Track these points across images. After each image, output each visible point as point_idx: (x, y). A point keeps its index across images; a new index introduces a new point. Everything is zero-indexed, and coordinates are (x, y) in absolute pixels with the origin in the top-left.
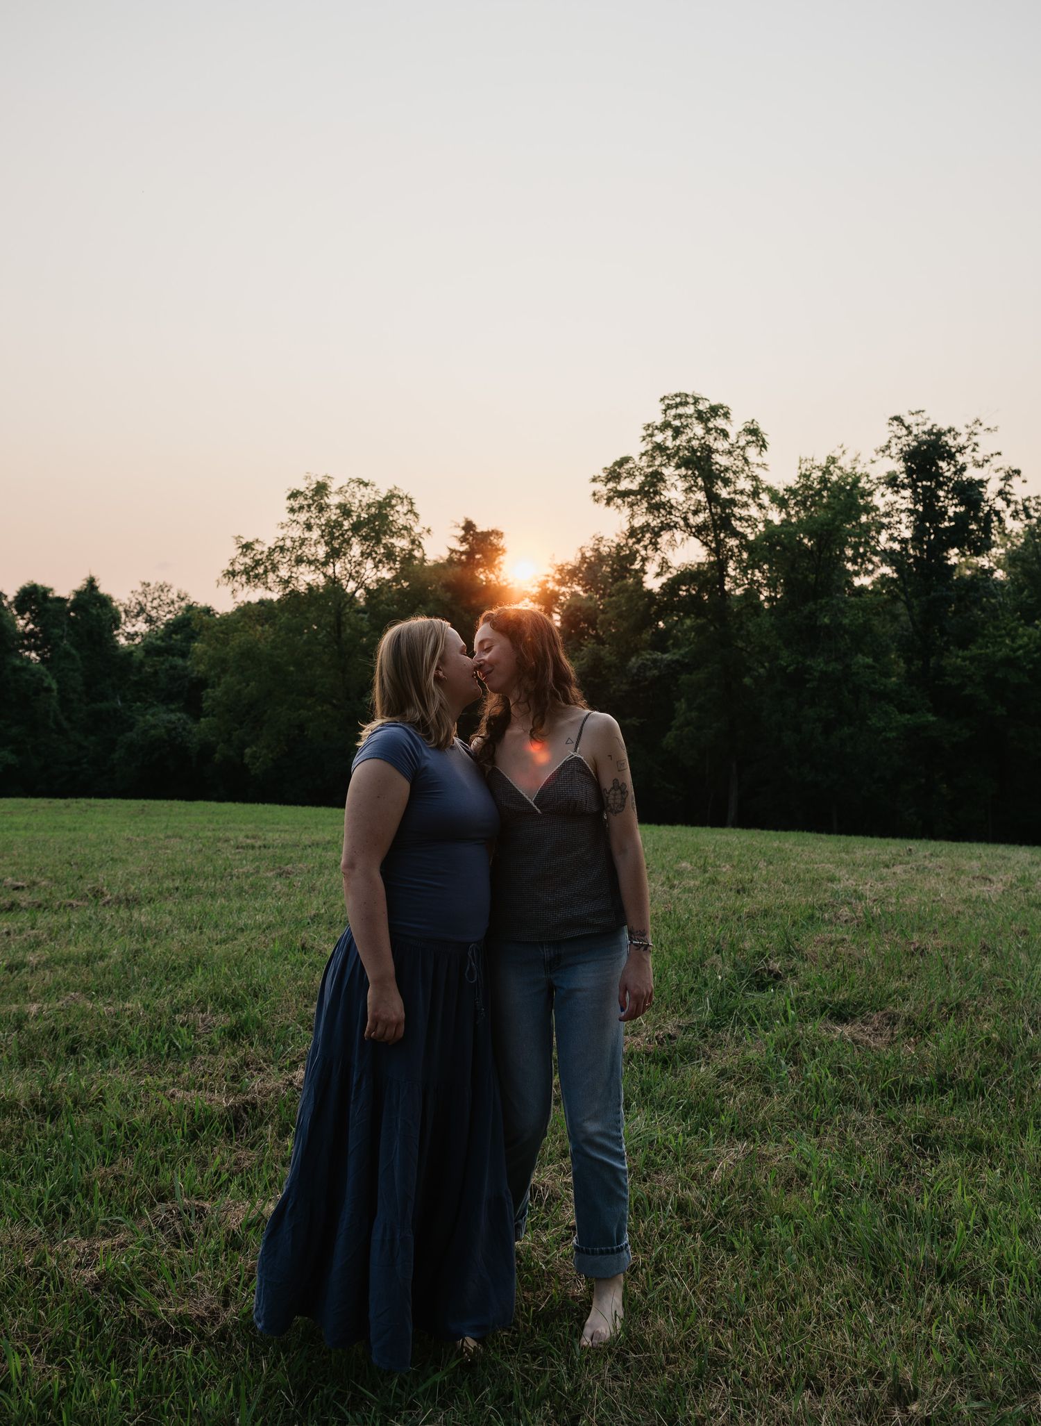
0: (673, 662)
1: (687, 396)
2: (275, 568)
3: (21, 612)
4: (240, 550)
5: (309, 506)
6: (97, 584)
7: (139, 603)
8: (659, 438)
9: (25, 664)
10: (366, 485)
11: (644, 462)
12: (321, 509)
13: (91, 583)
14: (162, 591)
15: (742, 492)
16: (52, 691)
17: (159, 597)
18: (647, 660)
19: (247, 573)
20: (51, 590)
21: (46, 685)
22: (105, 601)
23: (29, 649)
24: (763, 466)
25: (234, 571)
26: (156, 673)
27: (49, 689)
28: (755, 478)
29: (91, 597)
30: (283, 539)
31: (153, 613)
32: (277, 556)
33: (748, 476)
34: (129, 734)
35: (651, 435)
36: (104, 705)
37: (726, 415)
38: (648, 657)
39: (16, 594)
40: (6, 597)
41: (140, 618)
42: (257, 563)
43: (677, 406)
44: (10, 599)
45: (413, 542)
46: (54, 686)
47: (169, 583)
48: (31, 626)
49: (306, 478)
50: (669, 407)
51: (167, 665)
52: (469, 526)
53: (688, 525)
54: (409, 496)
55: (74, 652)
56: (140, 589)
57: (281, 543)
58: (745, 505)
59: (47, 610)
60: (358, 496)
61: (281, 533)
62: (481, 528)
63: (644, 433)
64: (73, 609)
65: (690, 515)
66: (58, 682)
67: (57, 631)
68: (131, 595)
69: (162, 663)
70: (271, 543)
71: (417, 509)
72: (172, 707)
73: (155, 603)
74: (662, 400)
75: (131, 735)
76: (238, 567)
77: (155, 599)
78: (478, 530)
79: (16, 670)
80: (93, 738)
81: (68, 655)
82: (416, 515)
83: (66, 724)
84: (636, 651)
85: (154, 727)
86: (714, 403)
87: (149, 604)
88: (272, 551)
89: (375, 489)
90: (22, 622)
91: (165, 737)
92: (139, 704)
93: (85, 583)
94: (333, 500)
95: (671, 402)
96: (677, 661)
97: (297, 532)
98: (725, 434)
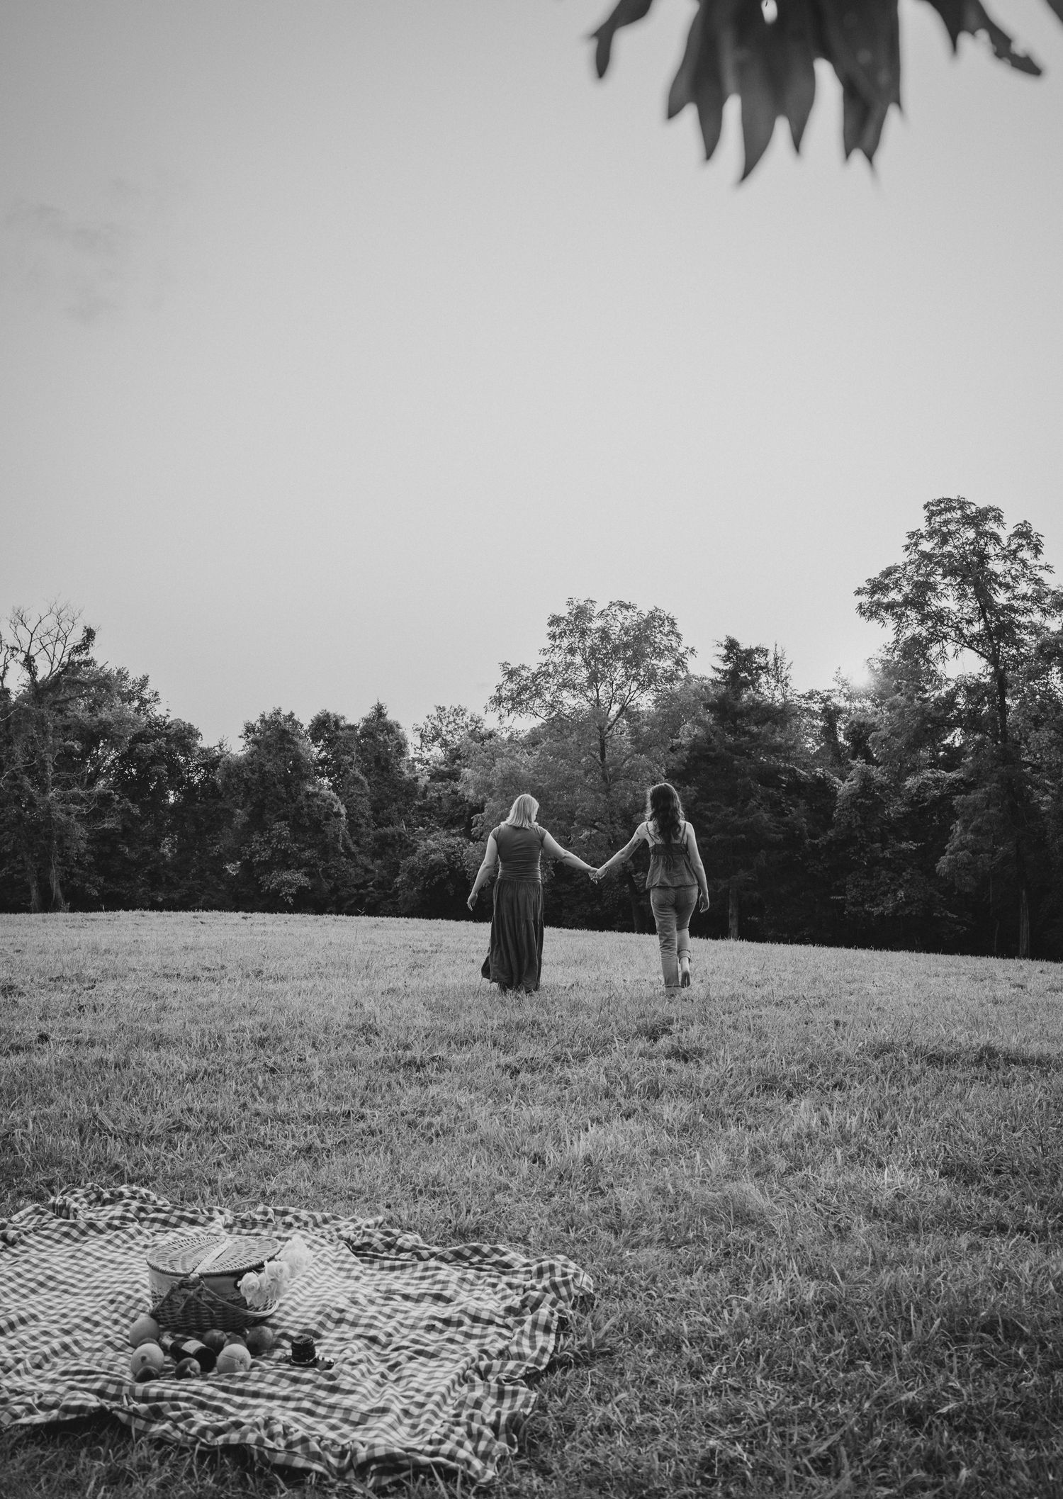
0: (956, 781)
1: (951, 500)
2: (539, 694)
3: (315, 739)
4: (506, 677)
5: (571, 631)
6: (385, 711)
7: (434, 728)
8: (926, 546)
9: (317, 790)
10: (627, 607)
11: (910, 569)
12: (583, 633)
13: (379, 712)
14: (457, 714)
15: (1024, 597)
16: (341, 816)
17: (454, 721)
18: (928, 779)
19: (513, 699)
20: (343, 718)
21: (335, 810)
22: (391, 729)
23: (322, 775)
24: (1047, 568)
25: (500, 697)
26: (440, 798)
27: (338, 815)
28: (1038, 581)
29: (379, 724)
30: (546, 665)
31: (449, 738)
32: (541, 681)
33: (1031, 580)
34: (410, 858)
35: (916, 544)
36: (389, 830)
37: (998, 519)
38: (929, 775)
39: (310, 723)
40: (302, 726)
41: (436, 743)
42: (525, 688)
43: (940, 513)
44: (306, 727)
45: (677, 663)
46: (343, 811)
47: (463, 706)
48: (324, 753)
49: (569, 603)
50: (933, 514)
51: (449, 791)
52: (732, 645)
53: (962, 635)
54: (671, 616)
55: (362, 778)
56: (435, 714)
57: (544, 669)
58: (1028, 611)
59: (338, 738)
60: (620, 618)
61: (543, 659)
62: (744, 645)
63: (907, 541)
64: (363, 736)
65: (964, 625)
66: (347, 807)
67: (347, 758)
68: (427, 720)
69: (446, 788)
70: (535, 669)
71: (679, 629)
72: (453, 831)
73: (451, 727)
74: (925, 507)
75: (414, 859)
76: (504, 693)
77: (450, 723)
78: (742, 648)
79: (310, 796)
80: (379, 862)
81: (357, 781)
82: (678, 636)
83: (354, 848)
84: (914, 770)
85: (434, 851)
86: (982, 506)
87: (444, 729)
88: (535, 677)
89: (637, 611)
90: (316, 750)
91: (445, 862)
92: (421, 828)
93: (373, 710)
94: (597, 624)
95: (935, 508)
96: (961, 780)
97: (558, 658)
98: (997, 539)
